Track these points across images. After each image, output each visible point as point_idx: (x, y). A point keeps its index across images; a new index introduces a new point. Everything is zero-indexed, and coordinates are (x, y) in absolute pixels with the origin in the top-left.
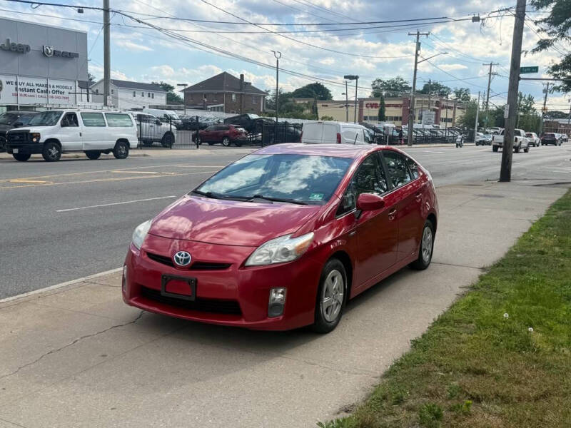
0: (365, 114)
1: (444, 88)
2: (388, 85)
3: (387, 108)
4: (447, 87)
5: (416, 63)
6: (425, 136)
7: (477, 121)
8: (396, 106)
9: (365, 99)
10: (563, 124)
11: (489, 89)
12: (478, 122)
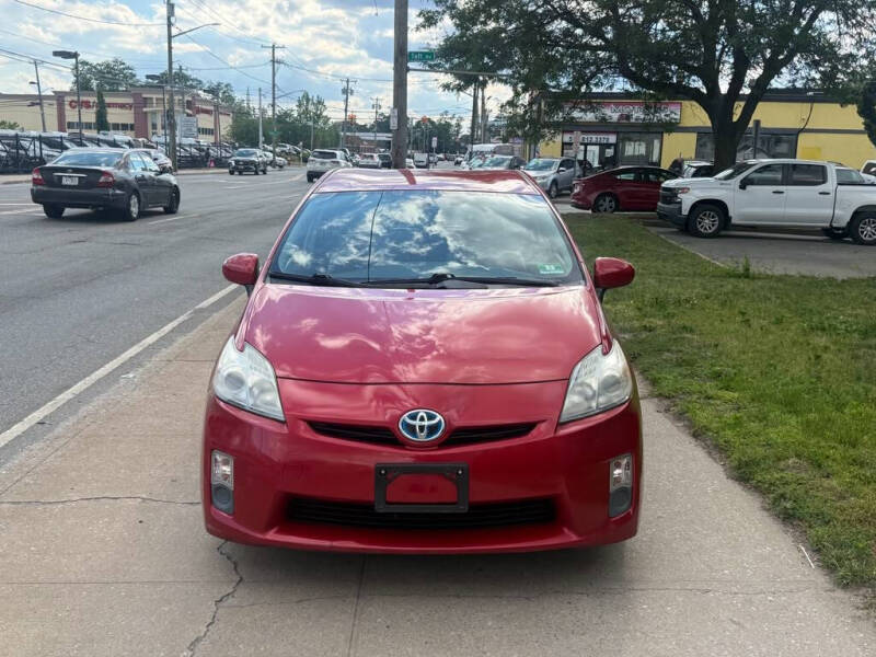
0: (68, 119)
1: (193, 80)
2: (100, 71)
3: (109, 110)
4: (196, 80)
5: (170, 37)
6: (192, 156)
7: (261, 133)
8: (122, 106)
9: (66, 93)
10: (367, 141)
11: (274, 86)
12: (264, 135)
